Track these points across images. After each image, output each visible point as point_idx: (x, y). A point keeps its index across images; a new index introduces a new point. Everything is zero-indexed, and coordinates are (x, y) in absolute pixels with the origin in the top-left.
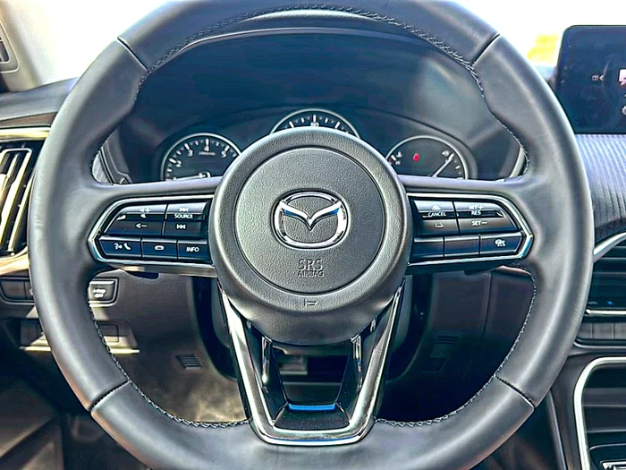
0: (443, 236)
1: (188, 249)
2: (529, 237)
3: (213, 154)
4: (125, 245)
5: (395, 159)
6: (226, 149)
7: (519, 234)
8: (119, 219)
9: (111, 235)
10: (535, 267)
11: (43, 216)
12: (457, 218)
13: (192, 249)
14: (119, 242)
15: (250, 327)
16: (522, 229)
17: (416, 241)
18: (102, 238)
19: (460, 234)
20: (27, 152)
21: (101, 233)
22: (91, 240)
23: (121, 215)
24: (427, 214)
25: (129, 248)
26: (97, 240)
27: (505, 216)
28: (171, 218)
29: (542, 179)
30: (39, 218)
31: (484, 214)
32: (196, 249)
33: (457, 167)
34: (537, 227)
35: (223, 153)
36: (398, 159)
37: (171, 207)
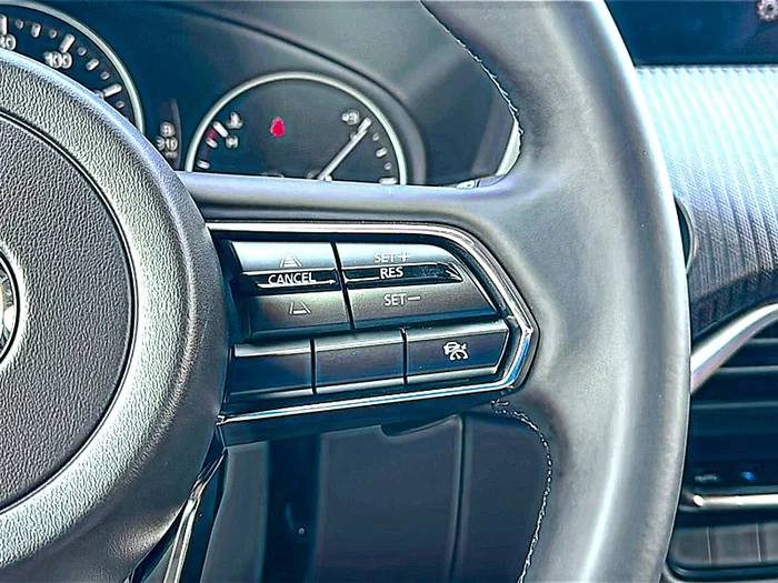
0: (312, 336)
2: (527, 332)
5: (223, 133)
7: (501, 326)
10: (544, 410)
12: (345, 288)
16: (508, 310)
17: (239, 352)
19: (353, 331)
24: (264, 278)
27: (467, 279)
29: (557, 178)
31: (412, 274)
33: (381, 153)
34: (545, 305)
36: (232, 132)
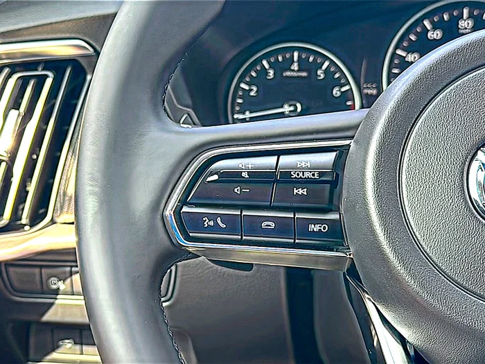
1: (312, 227)
3: (304, 74)
4: (219, 220)
6: (324, 67)
8: (209, 179)
9: (197, 205)
11: (98, 175)
13: (317, 228)
14: (209, 216)
15: (412, 353)
18: (185, 209)
20: (46, 76)
21: (183, 202)
22: (169, 212)
23: (212, 174)
25: (223, 226)
26: (177, 212)
28: (285, 178)
30: (93, 179)
32: (324, 228)
35: (319, 72)
37: (285, 160)
